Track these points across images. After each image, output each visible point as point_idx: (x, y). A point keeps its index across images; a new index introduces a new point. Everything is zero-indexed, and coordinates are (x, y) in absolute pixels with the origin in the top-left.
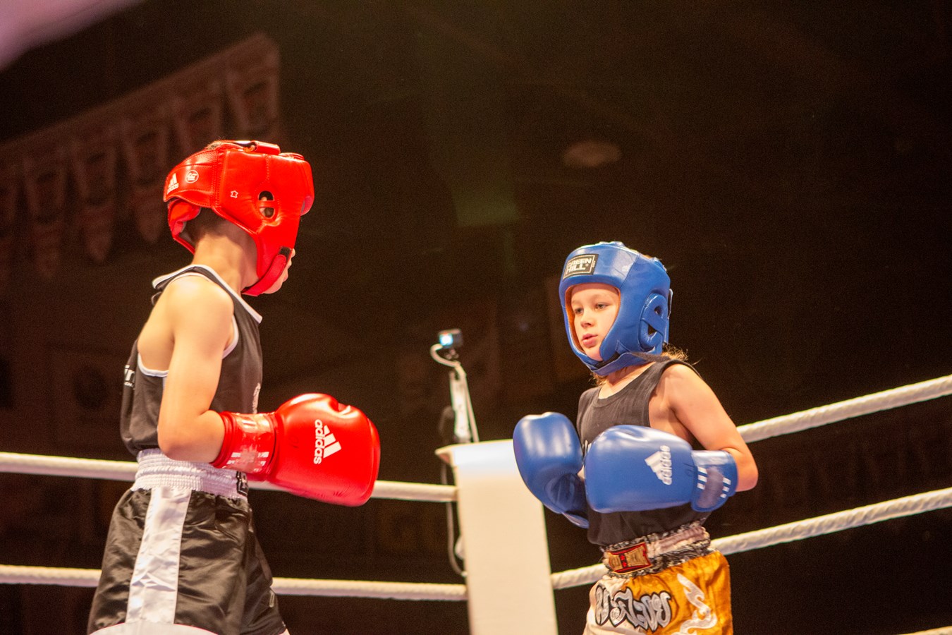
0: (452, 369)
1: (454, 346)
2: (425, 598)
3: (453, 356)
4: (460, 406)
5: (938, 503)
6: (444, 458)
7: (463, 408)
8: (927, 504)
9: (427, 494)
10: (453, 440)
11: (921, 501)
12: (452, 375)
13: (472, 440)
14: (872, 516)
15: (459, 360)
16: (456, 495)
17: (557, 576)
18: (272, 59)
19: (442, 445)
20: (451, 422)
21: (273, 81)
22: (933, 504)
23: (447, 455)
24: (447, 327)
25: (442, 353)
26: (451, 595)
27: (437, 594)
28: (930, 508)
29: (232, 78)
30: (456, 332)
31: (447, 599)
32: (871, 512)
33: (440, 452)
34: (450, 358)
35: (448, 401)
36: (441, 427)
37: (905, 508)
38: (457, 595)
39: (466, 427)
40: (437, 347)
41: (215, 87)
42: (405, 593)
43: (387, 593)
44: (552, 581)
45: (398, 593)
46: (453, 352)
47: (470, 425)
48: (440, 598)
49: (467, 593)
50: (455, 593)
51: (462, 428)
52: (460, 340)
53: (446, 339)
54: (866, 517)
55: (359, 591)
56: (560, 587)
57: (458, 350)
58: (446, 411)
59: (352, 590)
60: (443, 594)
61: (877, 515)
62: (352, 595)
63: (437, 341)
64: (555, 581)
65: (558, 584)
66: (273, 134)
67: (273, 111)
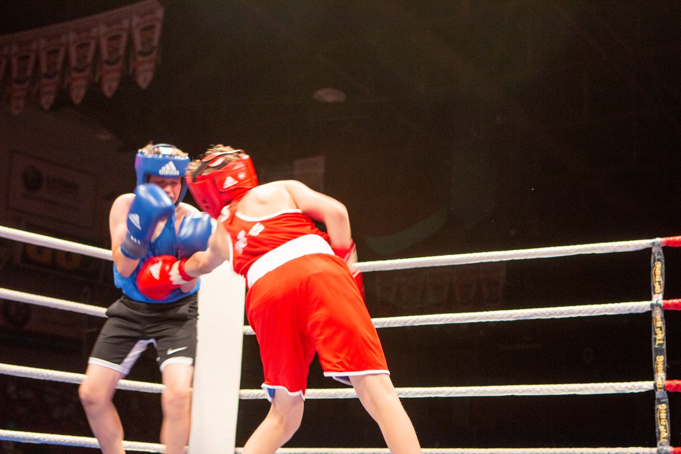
5: (453, 320)
8: (447, 320)
11: (445, 318)
14: (418, 322)
18: (160, 13)
21: (158, 26)
28: (448, 322)
29: (136, 20)
32: (418, 319)
37: (435, 320)
41: (126, 24)
54: (414, 322)
56: (247, 334)
61: (420, 322)
64: (245, 331)
66: (154, 55)
67: (155, 42)
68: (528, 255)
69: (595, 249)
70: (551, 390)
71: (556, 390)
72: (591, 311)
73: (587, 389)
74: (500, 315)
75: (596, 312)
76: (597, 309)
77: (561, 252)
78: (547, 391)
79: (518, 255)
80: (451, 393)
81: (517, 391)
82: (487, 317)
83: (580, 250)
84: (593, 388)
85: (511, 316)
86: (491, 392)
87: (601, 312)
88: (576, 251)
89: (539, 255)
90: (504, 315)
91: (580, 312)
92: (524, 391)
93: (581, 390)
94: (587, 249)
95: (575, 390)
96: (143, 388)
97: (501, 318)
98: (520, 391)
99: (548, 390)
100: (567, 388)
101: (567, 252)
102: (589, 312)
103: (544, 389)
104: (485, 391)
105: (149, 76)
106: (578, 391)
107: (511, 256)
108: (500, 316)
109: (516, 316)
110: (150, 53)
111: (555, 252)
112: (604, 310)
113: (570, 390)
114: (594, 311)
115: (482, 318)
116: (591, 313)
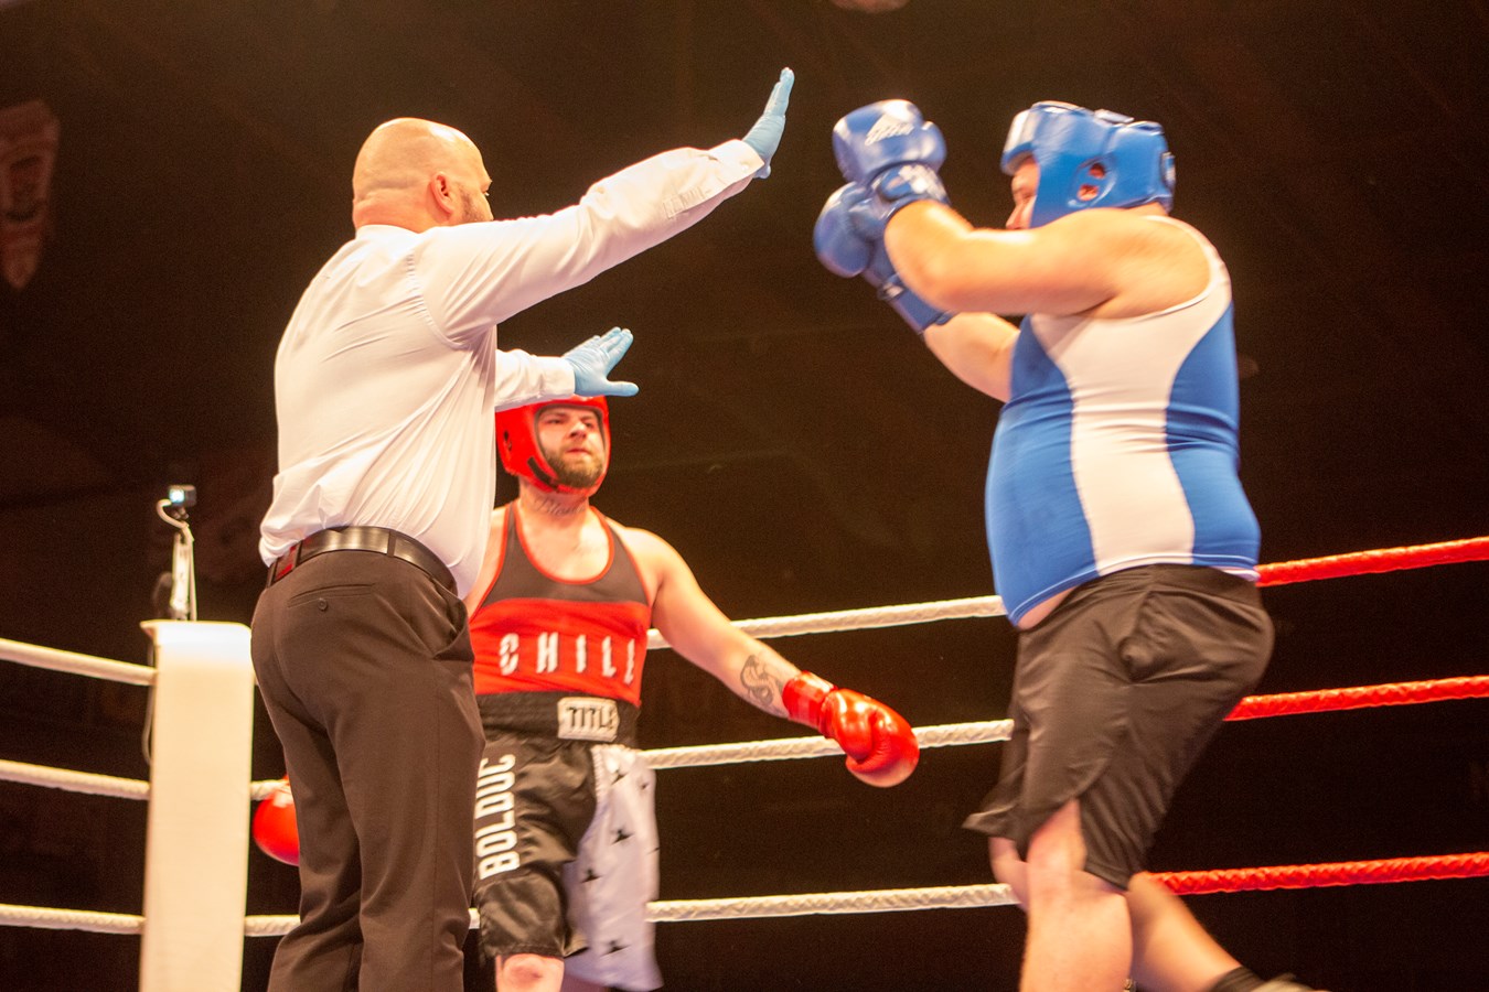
0: (178, 530)
1: (185, 504)
2: (99, 792)
3: (183, 516)
4: (182, 575)
6: (149, 633)
7: (186, 577)
8: (679, 758)
9: (120, 673)
10: (167, 613)
11: (673, 755)
12: (179, 537)
13: (189, 617)
15: (187, 521)
16: (154, 678)
17: (257, 785)
19: (152, 617)
20: (167, 592)
21: (48, 159)
22: (686, 760)
23: (152, 630)
24: (180, 482)
25: (170, 510)
26: (131, 792)
27: (113, 789)
28: (681, 764)
30: (191, 488)
31: (125, 796)
33: (145, 625)
34: (179, 517)
35: (168, 566)
36: (155, 595)
38: (139, 793)
39: (185, 599)
40: (165, 503)
42: (76, 784)
43: (53, 782)
44: (251, 790)
45: (68, 783)
46: (183, 511)
47: (189, 597)
48: (118, 795)
49: (150, 792)
50: (135, 790)
51: (181, 601)
52: (193, 500)
53: (177, 495)
55: (21, 774)
57: (188, 510)
58: (164, 578)
59: (12, 773)
60: (121, 790)
62: (12, 779)
63: (166, 496)
64: (255, 791)
65: (257, 794)
66: (38, 220)
67: (42, 193)
68: (840, 622)
69: (975, 609)
70: (894, 900)
71: (904, 901)
72: (971, 734)
73: (966, 895)
74: (787, 746)
75: (982, 736)
76: (984, 730)
77: (906, 617)
78: (887, 905)
79: (819, 624)
80: (690, 913)
81: (825, 906)
82: (761, 752)
83: (945, 611)
84: (979, 894)
85: (809, 748)
86: (772, 908)
87: (993, 735)
88: (938, 614)
89: (862, 622)
90: (796, 746)
91: (950, 736)
92: (839, 905)
93: (955, 898)
94: (959, 610)
95: (941, 900)
96: (41, 919)
97: (790, 752)
98: (831, 906)
99: (888, 901)
100: (925, 896)
101: (919, 615)
102: (967, 737)
103: (880, 899)
104: (760, 907)
105: (30, 263)
106: (950, 902)
107: (806, 625)
108: (788, 750)
109: (821, 748)
110: (29, 215)
111: (895, 617)
112: (998, 732)
113: (933, 901)
114: (978, 734)
115: (750, 754)
116: (972, 738)
